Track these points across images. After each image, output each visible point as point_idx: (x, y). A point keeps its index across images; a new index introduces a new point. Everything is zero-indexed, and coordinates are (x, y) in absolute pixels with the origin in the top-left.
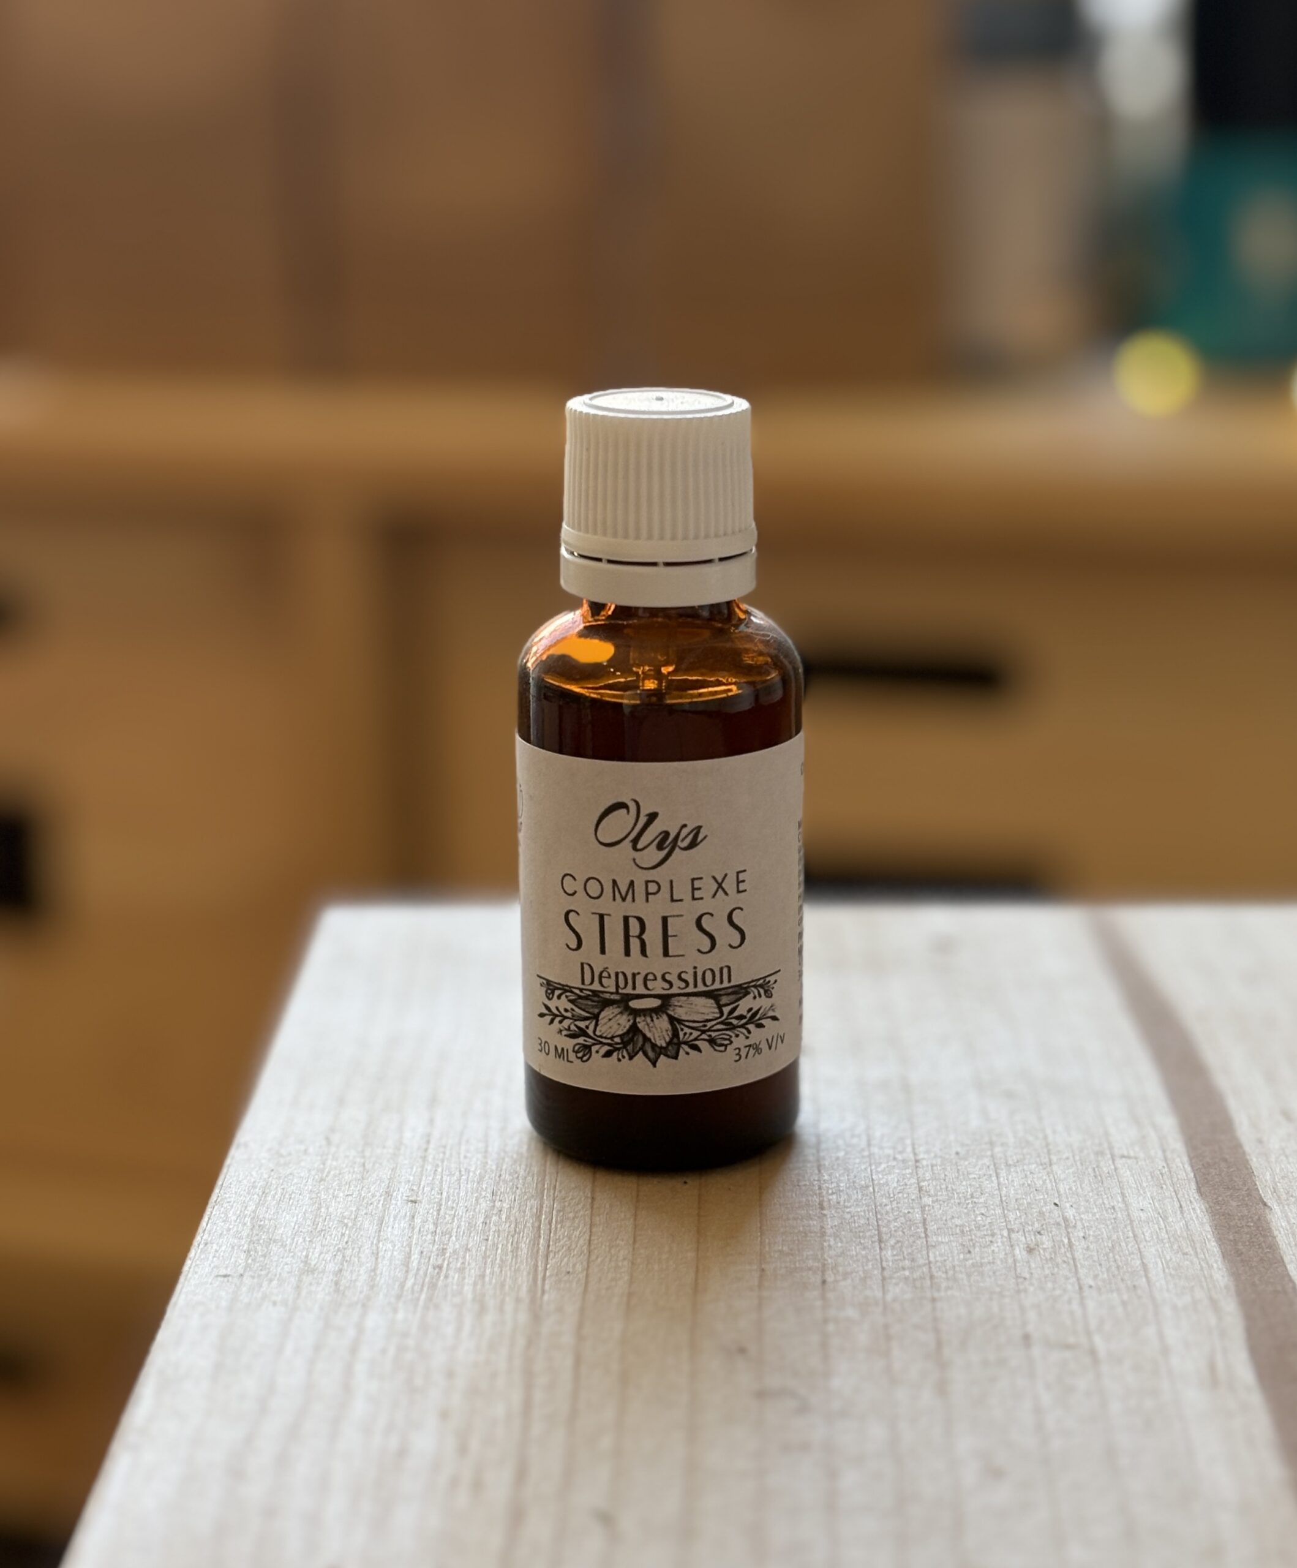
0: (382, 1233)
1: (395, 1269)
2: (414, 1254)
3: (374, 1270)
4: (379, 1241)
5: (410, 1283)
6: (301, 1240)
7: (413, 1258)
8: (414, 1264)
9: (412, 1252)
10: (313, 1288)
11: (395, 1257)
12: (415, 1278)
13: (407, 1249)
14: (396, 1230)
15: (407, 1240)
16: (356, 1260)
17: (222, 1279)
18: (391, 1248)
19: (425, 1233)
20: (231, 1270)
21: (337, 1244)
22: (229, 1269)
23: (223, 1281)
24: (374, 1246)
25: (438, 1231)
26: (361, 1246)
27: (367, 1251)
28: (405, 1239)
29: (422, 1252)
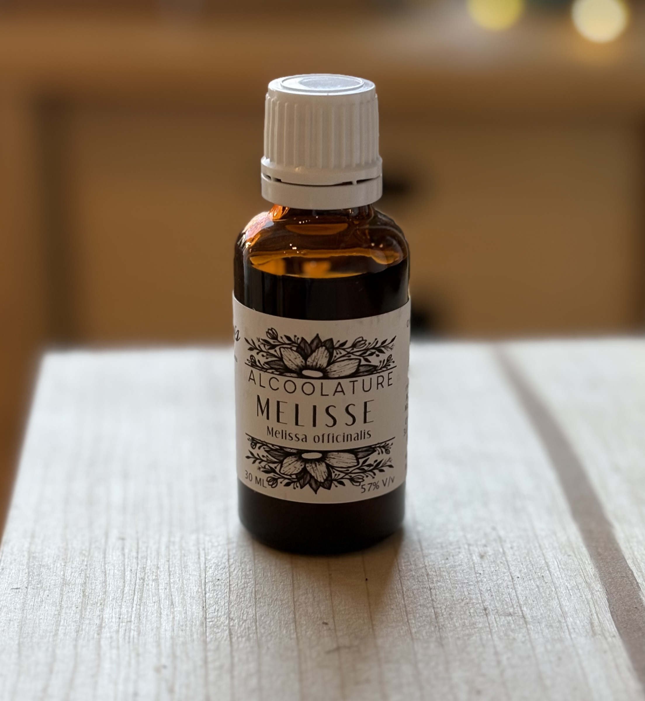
0: (106, 559)
1: (117, 581)
2: (127, 571)
3: (105, 582)
4: (105, 564)
5: (126, 589)
6: (59, 565)
7: (126, 574)
8: (128, 578)
9: (126, 570)
10: (70, 594)
11: (116, 573)
12: (129, 586)
13: (122, 568)
14: (114, 556)
15: (121, 563)
16: (93, 576)
17: (16, 590)
18: (113, 568)
19: (131, 558)
20: (20, 585)
21: (80, 567)
22: (19, 584)
23: (16, 592)
24: (103, 567)
25: (139, 557)
26: (95, 568)
27: (99, 570)
28: (120, 562)
29: (131, 570)
